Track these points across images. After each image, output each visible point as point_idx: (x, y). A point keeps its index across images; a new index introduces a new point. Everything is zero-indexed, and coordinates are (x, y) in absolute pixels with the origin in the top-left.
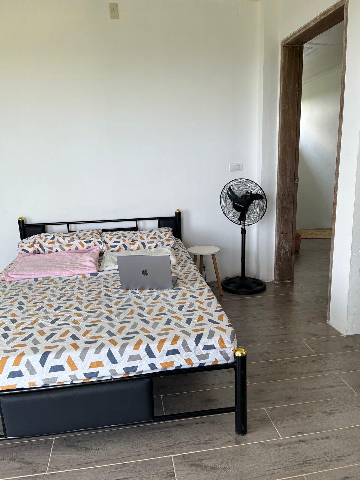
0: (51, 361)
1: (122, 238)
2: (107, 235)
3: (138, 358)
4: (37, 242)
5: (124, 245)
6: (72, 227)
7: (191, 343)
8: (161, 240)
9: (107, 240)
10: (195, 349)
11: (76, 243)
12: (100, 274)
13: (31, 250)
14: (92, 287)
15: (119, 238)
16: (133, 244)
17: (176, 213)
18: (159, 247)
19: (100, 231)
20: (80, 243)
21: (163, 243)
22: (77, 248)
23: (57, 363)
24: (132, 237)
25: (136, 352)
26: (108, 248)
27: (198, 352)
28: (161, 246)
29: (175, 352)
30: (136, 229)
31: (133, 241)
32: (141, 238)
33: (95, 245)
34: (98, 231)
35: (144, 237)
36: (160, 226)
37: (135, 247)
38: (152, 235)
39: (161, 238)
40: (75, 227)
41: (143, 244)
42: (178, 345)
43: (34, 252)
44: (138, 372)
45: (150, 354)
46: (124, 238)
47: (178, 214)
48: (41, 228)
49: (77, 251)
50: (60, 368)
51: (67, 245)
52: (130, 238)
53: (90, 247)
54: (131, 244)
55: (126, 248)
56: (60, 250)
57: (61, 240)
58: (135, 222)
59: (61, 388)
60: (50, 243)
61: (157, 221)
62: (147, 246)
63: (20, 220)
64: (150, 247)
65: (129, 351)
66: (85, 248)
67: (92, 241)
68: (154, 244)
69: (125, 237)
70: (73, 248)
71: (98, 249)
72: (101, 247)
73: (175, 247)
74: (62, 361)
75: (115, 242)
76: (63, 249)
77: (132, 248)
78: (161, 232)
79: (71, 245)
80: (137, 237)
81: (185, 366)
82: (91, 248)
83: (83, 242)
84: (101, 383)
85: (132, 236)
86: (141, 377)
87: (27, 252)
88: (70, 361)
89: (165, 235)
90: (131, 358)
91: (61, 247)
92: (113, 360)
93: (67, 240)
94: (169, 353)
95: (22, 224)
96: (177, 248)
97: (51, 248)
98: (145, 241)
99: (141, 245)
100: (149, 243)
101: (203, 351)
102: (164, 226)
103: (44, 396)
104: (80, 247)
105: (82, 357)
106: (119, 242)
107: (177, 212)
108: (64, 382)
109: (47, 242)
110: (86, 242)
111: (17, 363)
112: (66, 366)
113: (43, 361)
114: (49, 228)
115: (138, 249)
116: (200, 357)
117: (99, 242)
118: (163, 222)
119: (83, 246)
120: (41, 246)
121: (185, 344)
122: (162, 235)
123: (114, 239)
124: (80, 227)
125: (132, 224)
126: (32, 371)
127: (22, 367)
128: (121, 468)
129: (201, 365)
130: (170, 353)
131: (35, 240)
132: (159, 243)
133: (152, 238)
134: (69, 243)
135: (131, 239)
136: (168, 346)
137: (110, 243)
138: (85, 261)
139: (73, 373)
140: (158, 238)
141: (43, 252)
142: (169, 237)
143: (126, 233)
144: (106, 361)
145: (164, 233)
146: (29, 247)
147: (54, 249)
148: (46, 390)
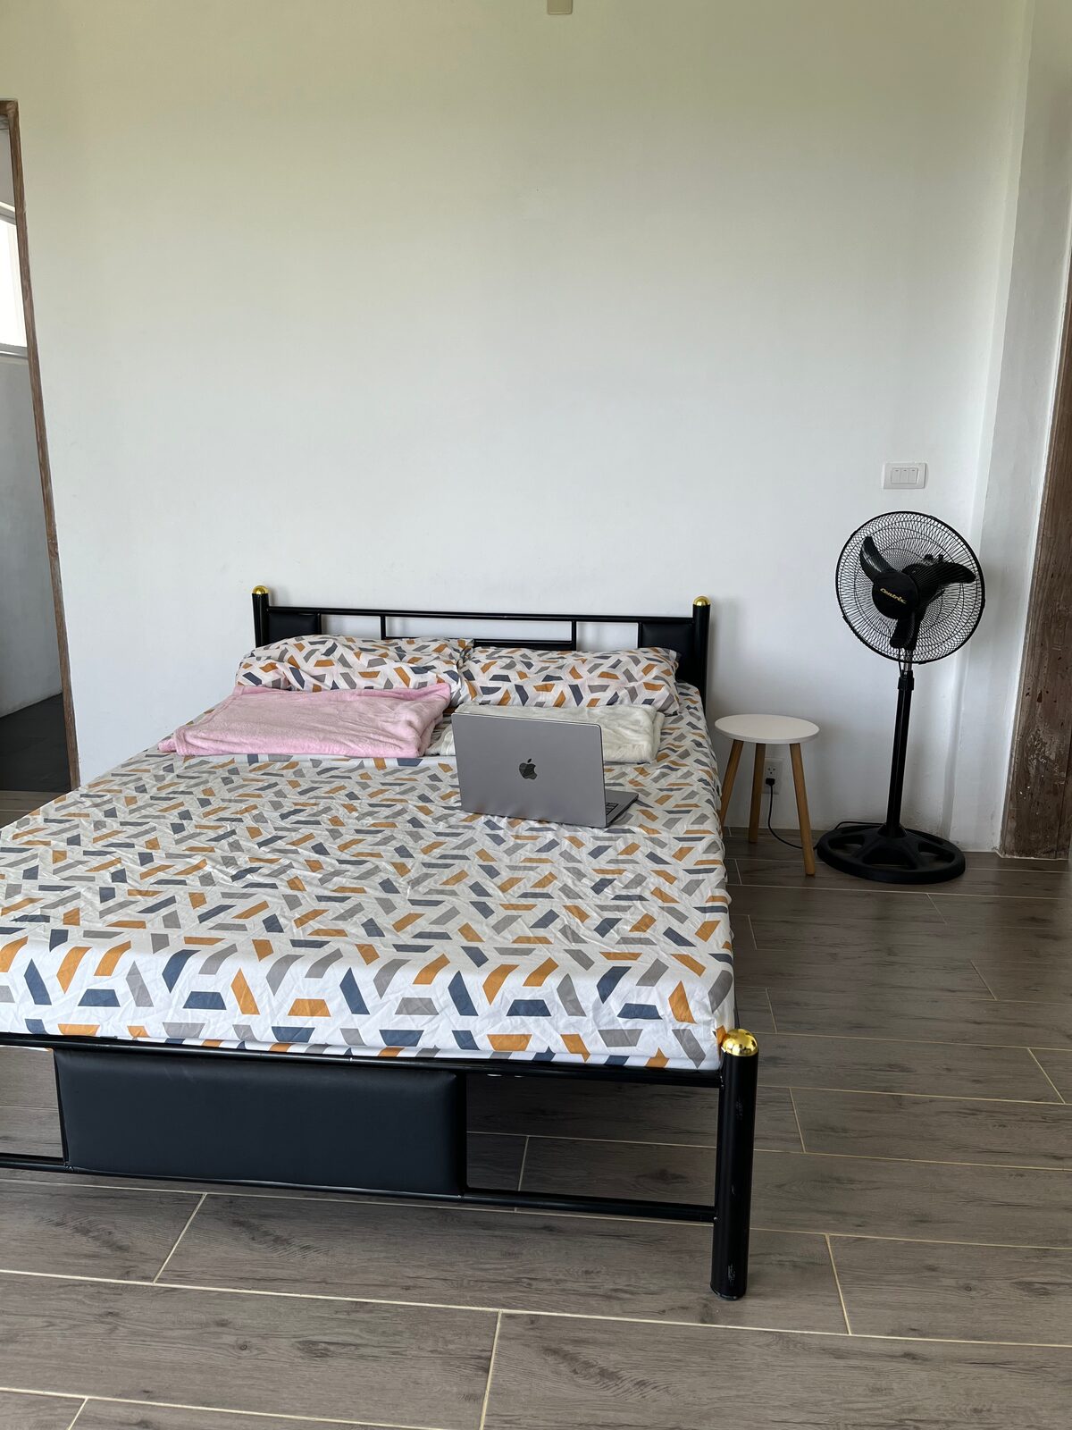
0: (192, 977)
1: (520, 667)
2: (481, 655)
3: (427, 1007)
4: (287, 657)
5: (519, 689)
6: (396, 625)
7: (586, 989)
8: (632, 684)
9: (475, 669)
10: (596, 1009)
11: (388, 669)
12: (425, 762)
13: (267, 678)
14: (386, 795)
15: (510, 666)
16: (547, 689)
17: (695, 607)
18: (621, 703)
19: (467, 642)
20: (399, 671)
21: (633, 694)
22: (389, 685)
23: (207, 984)
24: (547, 668)
25: (421, 992)
26: (473, 691)
27: (605, 1020)
28: (627, 701)
29: (537, 1008)
30: (570, 646)
31: (548, 678)
32: (574, 673)
33: (440, 681)
34: (461, 643)
35: (583, 670)
36: (641, 644)
37: (550, 697)
38: (606, 666)
39: (630, 678)
40: (404, 626)
41: (576, 690)
42: (548, 990)
43: (276, 685)
44: (424, 1050)
45: (464, 1004)
46: (525, 670)
47: (703, 612)
48: (310, 621)
49: (387, 692)
50: (211, 1001)
51: (364, 675)
52: (543, 669)
53: (424, 685)
54: (538, 688)
55: (524, 697)
56: (342, 684)
57: (350, 657)
58: (569, 624)
59: (211, 1057)
60: (319, 664)
61: (634, 627)
62: (587, 697)
63: (259, 593)
64: (593, 703)
65: (404, 983)
66: (411, 686)
67: (433, 667)
68: (608, 695)
69: (529, 665)
70: (379, 683)
71: (446, 693)
72: (455, 687)
73: (671, 710)
74: (219, 983)
75: (495, 678)
76: (352, 685)
77: (541, 699)
78: (637, 661)
79: (375, 674)
80: (560, 668)
81: (563, 1055)
82: (429, 688)
83: (406, 668)
84: (318, 1064)
85: (547, 665)
86: (429, 1066)
87: (257, 681)
88: (240, 986)
89: (647, 670)
90: (408, 1006)
91: (346, 677)
92: (358, 1006)
93: (365, 658)
94: (519, 1008)
95: (262, 603)
96: (675, 713)
97: (320, 678)
98: (583, 684)
99: (568, 693)
100: (593, 689)
101: (621, 1020)
102: (652, 645)
103: (164, 1069)
104: (398, 684)
105: (274, 980)
106: (506, 679)
107: (699, 604)
108: (221, 1041)
109: (313, 660)
110: (417, 671)
111: (105, 968)
112: (230, 998)
113: (171, 975)
114: (333, 621)
115: (559, 703)
116: (610, 1037)
117: (450, 673)
118: (654, 631)
119: (406, 680)
120: (296, 670)
121: (566, 990)
122: (636, 671)
123: (495, 670)
124: (415, 625)
125: (562, 632)
126: (142, 997)
127: (117, 982)
128: (348, 1313)
129: (612, 1062)
130: (522, 1009)
131: (285, 651)
132: (623, 693)
133: (603, 675)
134: (371, 670)
135: (545, 673)
136: (515, 987)
137: (482, 680)
138: (395, 723)
139: (245, 1020)
140: (622, 678)
141: (300, 687)
142: (656, 678)
143: (534, 656)
144: (337, 1001)
145: (644, 663)
146: (265, 669)
147: (328, 682)
148: (172, 1054)
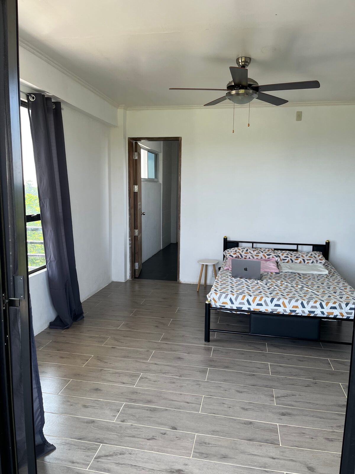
0: (275, 302)
1: (290, 255)
2: (279, 253)
3: (316, 307)
4: (237, 252)
5: (291, 259)
6: (254, 244)
7: (343, 305)
8: (316, 259)
9: (280, 255)
10: (345, 308)
11: (261, 255)
12: (281, 273)
15: (288, 254)
16: (297, 260)
17: (326, 242)
18: (314, 263)
19: (273, 249)
20: (264, 255)
21: (317, 261)
22: (261, 258)
23: (278, 303)
24: (296, 255)
25: (315, 305)
26: (281, 260)
27: (347, 310)
29: (335, 308)
30: (296, 250)
31: (297, 257)
32: (302, 256)
33: (273, 257)
35: (304, 256)
36: (313, 250)
38: (309, 255)
40: (256, 245)
41: (304, 260)
42: (337, 305)
43: (236, 257)
44: (315, 315)
45: (322, 307)
47: (328, 244)
48: (235, 244)
50: (279, 306)
51: (256, 256)
53: (269, 258)
54: (295, 259)
55: (292, 261)
56: (251, 257)
57: (252, 252)
58: (296, 246)
59: (278, 315)
60: (245, 253)
61: (312, 247)
62: (306, 261)
63: (225, 238)
64: (308, 263)
65: (312, 303)
66: (266, 258)
67: (271, 254)
68: (311, 261)
69: (292, 255)
70: (259, 257)
71: (275, 260)
73: (326, 265)
74: (280, 303)
75: (285, 257)
76: (253, 258)
77: (296, 262)
78: (316, 254)
80: (299, 255)
81: (339, 317)
84: (296, 316)
86: (315, 317)
88: (283, 303)
89: (319, 256)
90: (312, 307)
92: (304, 307)
93: (255, 252)
95: (225, 240)
97: (246, 256)
99: (302, 261)
101: (349, 310)
102: (317, 250)
103: (271, 317)
104: (264, 258)
105: (289, 303)
106: (288, 257)
108: (280, 312)
110: (268, 255)
111: (260, 300)
112: (282, 305)
113: (272, 301)
114: (240, 244)
115: (300, 262)
116: (347, 313)
117: (275, 256)
118: (316, 248)
120: (241, 255)
121: (340, 305)
122: (316, 256)
123: (285, 255)
124: (259, 245)
126: (267, 305)
127: (262, 302)
129: (347, 318)
130: (332, 308)
132: (314, 261)
133: (309, 257)
136: (331, 305)
137: (282, 257)
138: (270, 265)
139: (285, 309)
140: (314, 258)
142: (321, 258)
143: (291, 252)
144: (300, 306)
146: (234, 254)
147: (248, 257)
148: (272, 314)
